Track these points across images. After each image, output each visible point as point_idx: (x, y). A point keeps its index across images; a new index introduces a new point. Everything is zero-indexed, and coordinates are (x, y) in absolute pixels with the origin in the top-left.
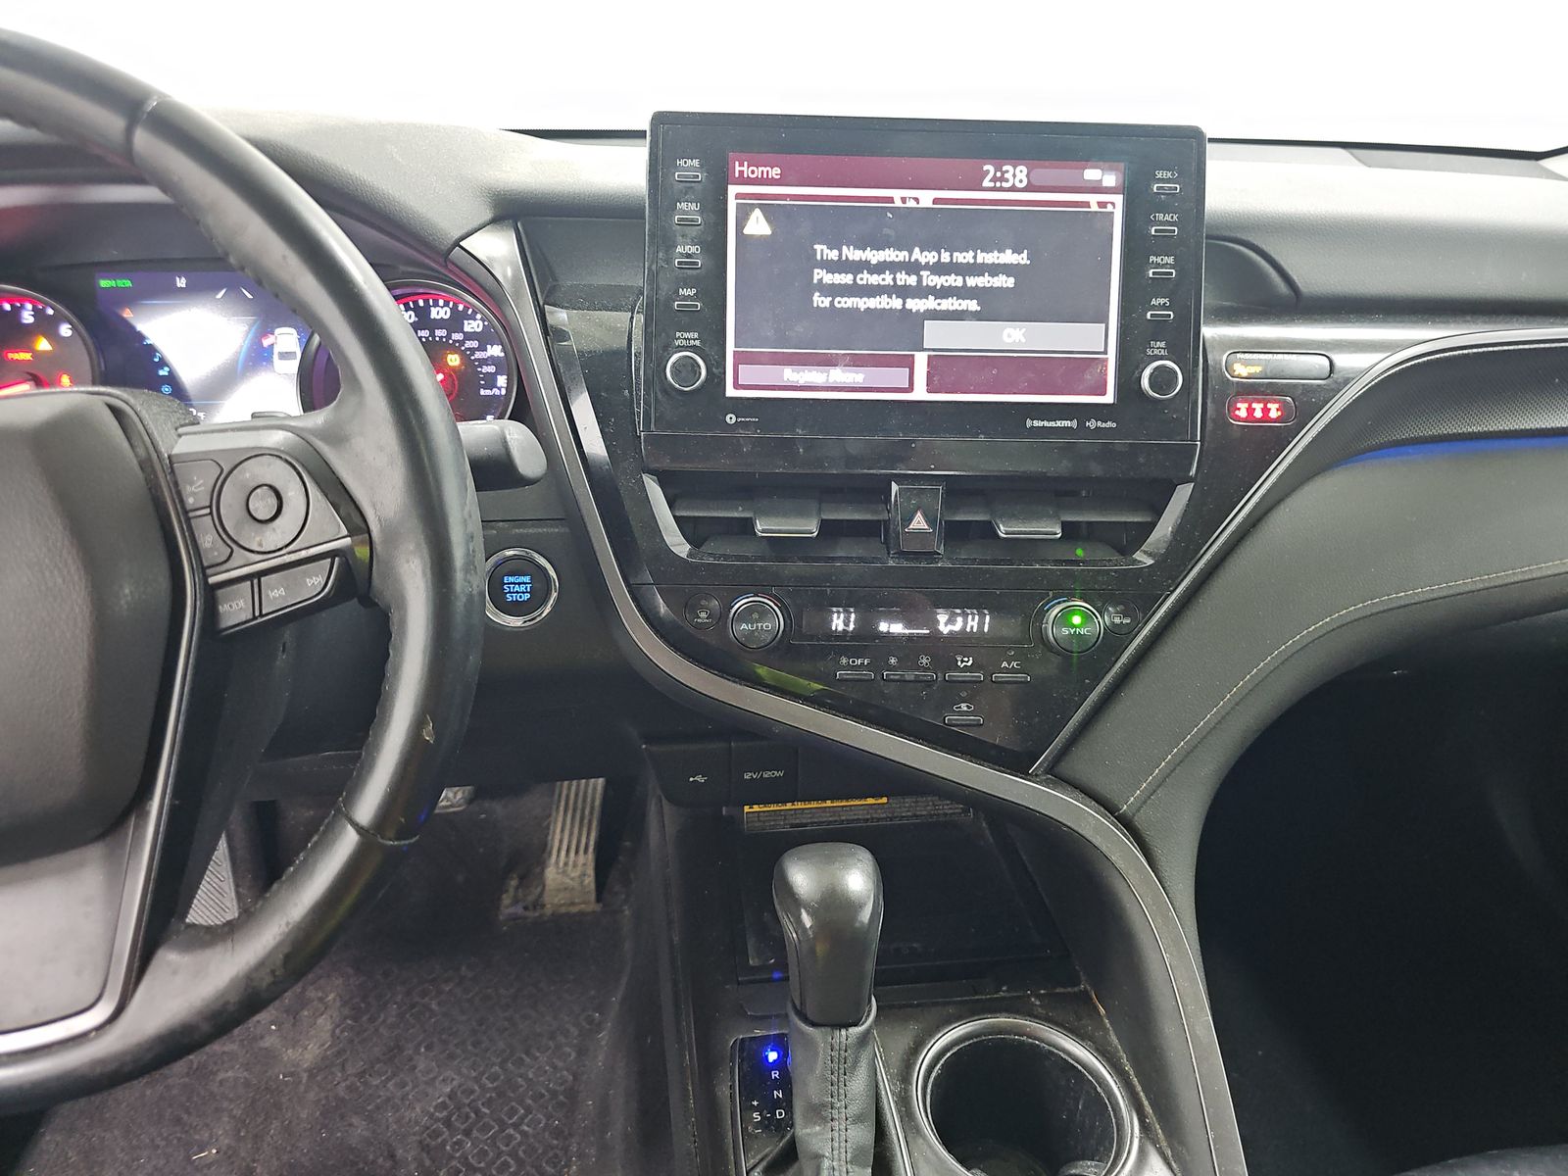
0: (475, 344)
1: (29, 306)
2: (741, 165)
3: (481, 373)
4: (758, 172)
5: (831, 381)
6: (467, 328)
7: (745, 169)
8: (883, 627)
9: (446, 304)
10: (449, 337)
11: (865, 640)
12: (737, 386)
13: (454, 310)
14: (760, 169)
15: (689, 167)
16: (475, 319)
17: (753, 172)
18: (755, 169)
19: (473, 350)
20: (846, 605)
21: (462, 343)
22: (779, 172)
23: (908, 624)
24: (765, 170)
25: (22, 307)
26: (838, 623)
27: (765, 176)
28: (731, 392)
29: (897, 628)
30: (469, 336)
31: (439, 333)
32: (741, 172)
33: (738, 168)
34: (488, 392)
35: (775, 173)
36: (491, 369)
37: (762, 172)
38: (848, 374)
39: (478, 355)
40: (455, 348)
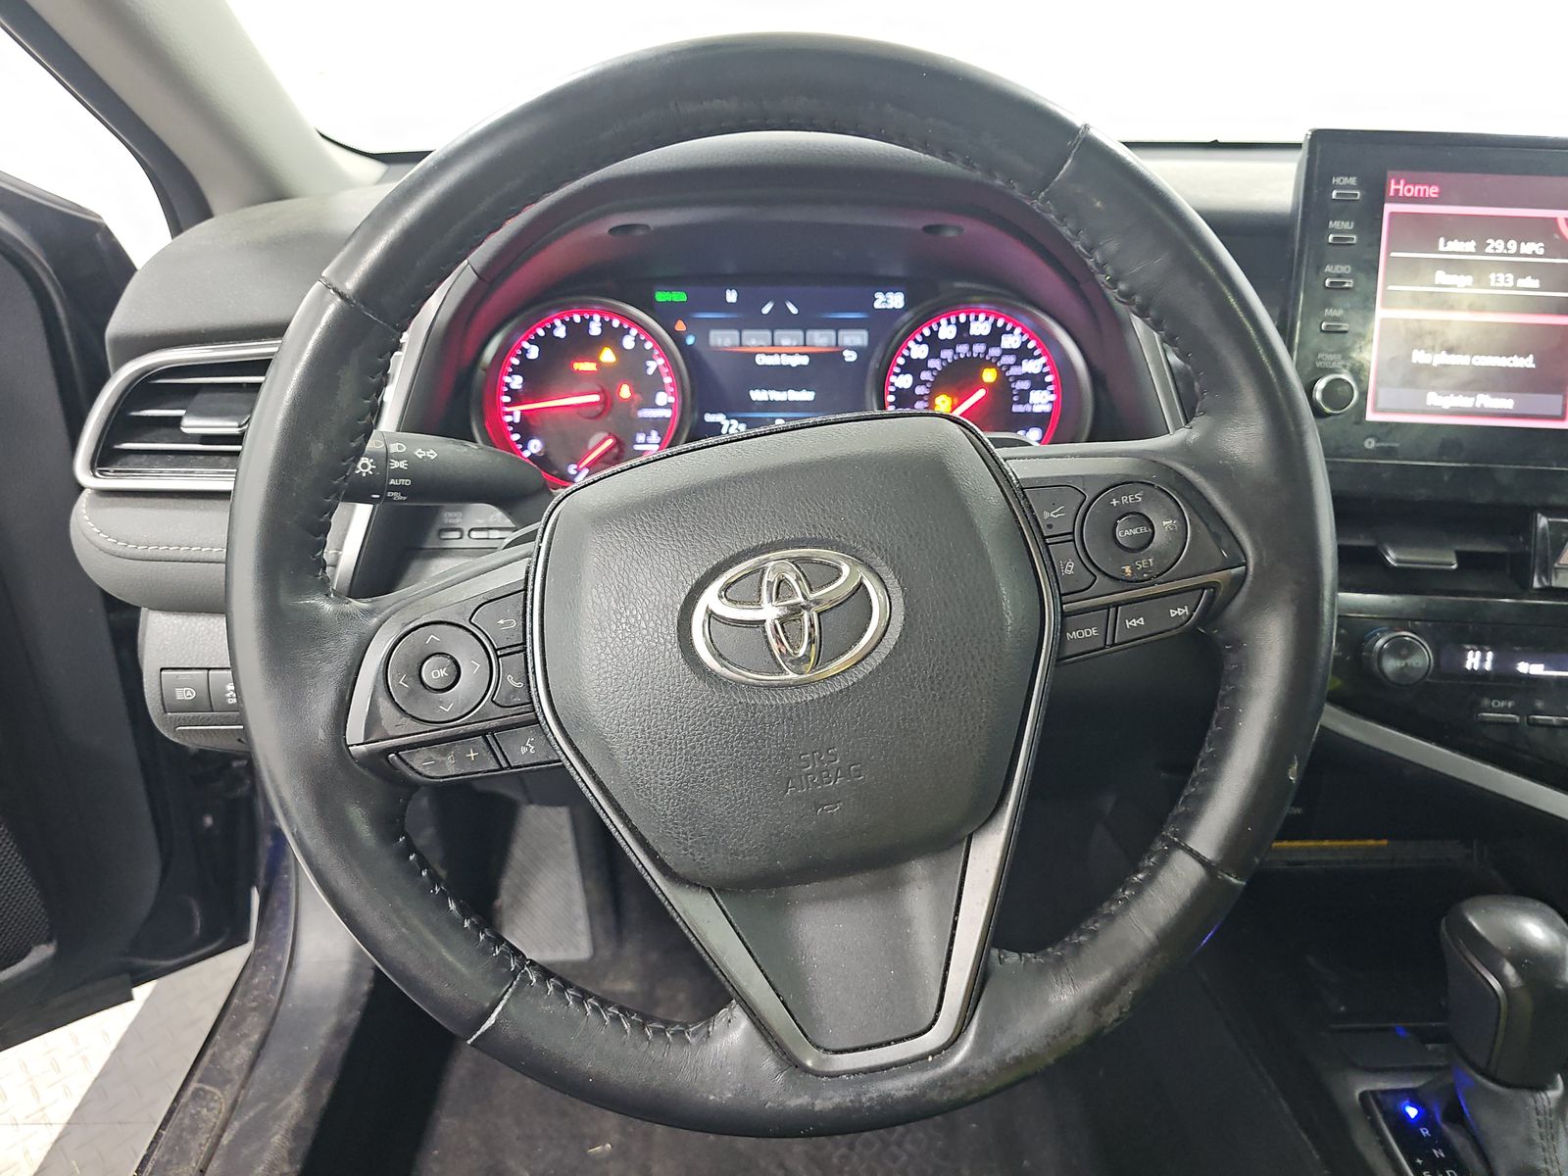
0: (1010, 359)
1: (597, 318)
2: (1398, 183)
3: (1015, 388)
4: (1415, 190)
5: (1478, 405)
6: (1005, 344)
7: (1401, 187)
8: (1523, 667)
9: (987, 319)
10: (986, 352)
11: (1504, 682)
12: (1376, 410)
13: (994, 326)
14: (1417, 188)
15: (1345, 186)
17: (1409, 190)
18: (1412, 188)
19: (1009, 366)
20: (1480, 644)
21: (999, 359)
22: (1437, 190)
23: (1549, 666)
24: (1422, 188)
25: (591, 319)
26: (1473, 660)
27: (1422, 195)
28: (1371, 416)
29: (1537, 669)
30: (1006, 352)
31: (979, 348)
32: (1397, 191)
33: (1393, 187)
34: (1020, 408)
35: (1432, 191)
36: (1025, 385)
37: (1419, 190)
38: (1497, 400)
39: (1014, 371)
40: (992, 363)
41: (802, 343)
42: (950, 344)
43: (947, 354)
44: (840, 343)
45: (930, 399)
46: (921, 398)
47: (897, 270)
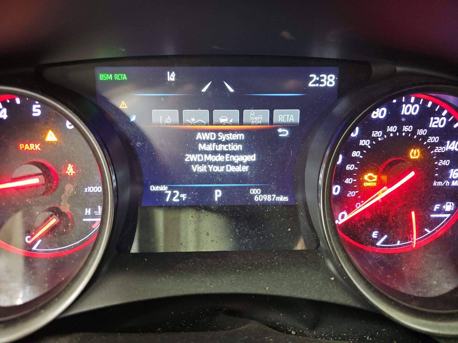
0: (434, 139)
3: (437, 166)
6: (432, 125)
9: (417, 101)
10: (414, 132)
13: (423, 107)
16: (441, 117)
19: (434, 145)
21: (425, 138)
30: (433, 132)
34: (440, 184)
36: (445, 163)
39: (438, 150)
40: (420, 142)
41: (238, 121)
42: (381, 124)
43: (377, 134)
44: (274, 121)
45: (358, 174)
46: (350, 174)
47: (332, 53)
